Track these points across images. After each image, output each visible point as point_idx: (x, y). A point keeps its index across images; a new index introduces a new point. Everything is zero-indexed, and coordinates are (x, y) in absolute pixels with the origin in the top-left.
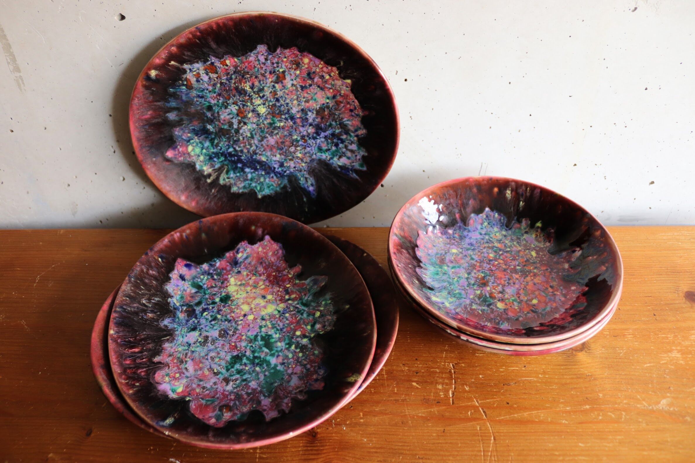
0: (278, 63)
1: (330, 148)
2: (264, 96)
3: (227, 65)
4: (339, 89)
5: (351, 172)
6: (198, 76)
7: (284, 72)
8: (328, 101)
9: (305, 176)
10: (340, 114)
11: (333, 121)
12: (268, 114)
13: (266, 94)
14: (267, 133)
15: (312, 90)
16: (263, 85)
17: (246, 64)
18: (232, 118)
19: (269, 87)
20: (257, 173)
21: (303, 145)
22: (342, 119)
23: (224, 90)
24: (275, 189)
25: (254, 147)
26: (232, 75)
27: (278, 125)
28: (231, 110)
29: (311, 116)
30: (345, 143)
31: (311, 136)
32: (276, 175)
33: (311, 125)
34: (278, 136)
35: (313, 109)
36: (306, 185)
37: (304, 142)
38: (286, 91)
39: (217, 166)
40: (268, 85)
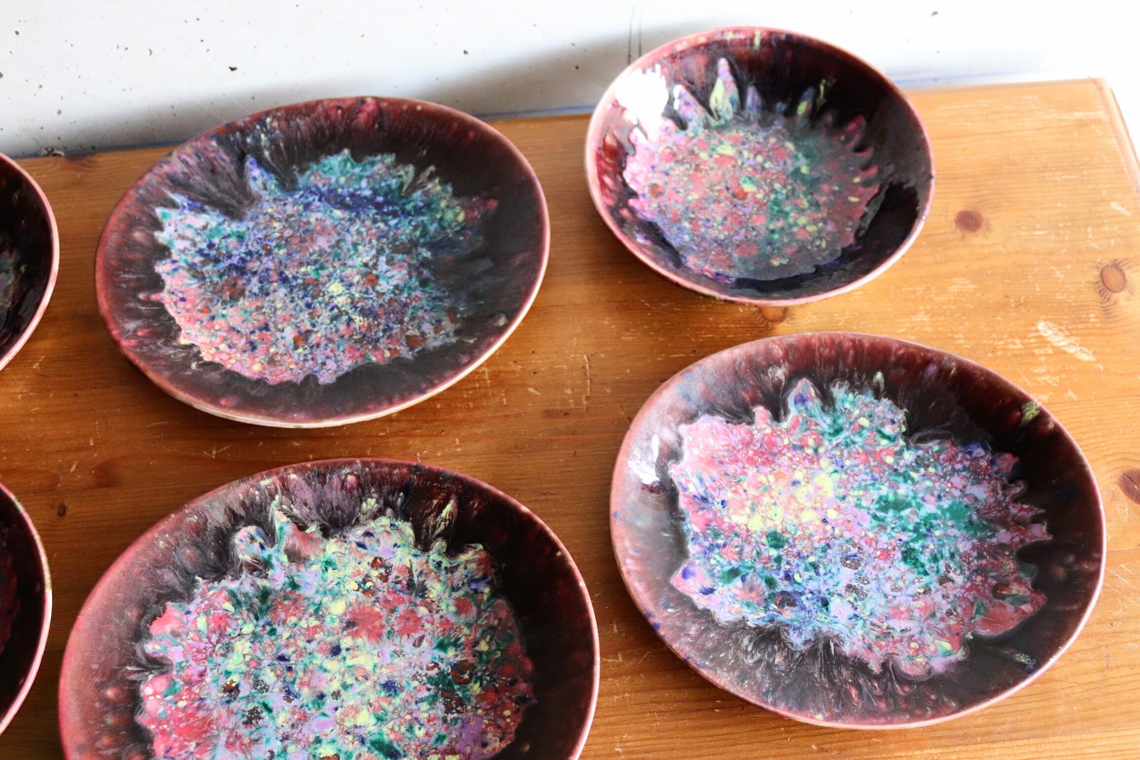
0: (305, 360)
1: (223, 241)
2: (332, 309)
3: (389, 349)
4: (203, 330)
5: (185, 204)
6: (437, 329)
7: (296, 348)
8: (224, 312)
9: (268, 192)
10: (204, 294)
11: (217, 283)
12: (326, 283)
13: (329, 313)
14: (330, 254)
15: (250, 325)
16: (332, 326)
17: (357, 354)
18: (386, 272)
19: (322, 324)
20: (351, 190)
21: (270, 240)
22: (200, 287)
23: (397, 312)
24: (320, 166)
25: (353, 229)
26: (383, 337)
27: (309, 267)
28: (388, 283)
29: (254, 285)
30: (197, 249)
31: (256, 256)
32: (318, 188)
33: (255, 273)
34: (311, 250)
35: (249, 297)
36: (266, 176)
37: (267, 245)
38: (293, 320)
39: (418, 194)
40: (324, 326)
